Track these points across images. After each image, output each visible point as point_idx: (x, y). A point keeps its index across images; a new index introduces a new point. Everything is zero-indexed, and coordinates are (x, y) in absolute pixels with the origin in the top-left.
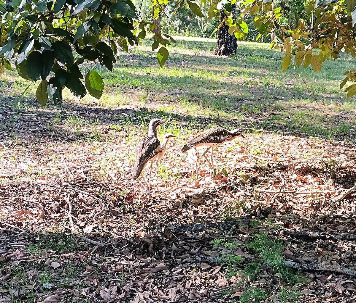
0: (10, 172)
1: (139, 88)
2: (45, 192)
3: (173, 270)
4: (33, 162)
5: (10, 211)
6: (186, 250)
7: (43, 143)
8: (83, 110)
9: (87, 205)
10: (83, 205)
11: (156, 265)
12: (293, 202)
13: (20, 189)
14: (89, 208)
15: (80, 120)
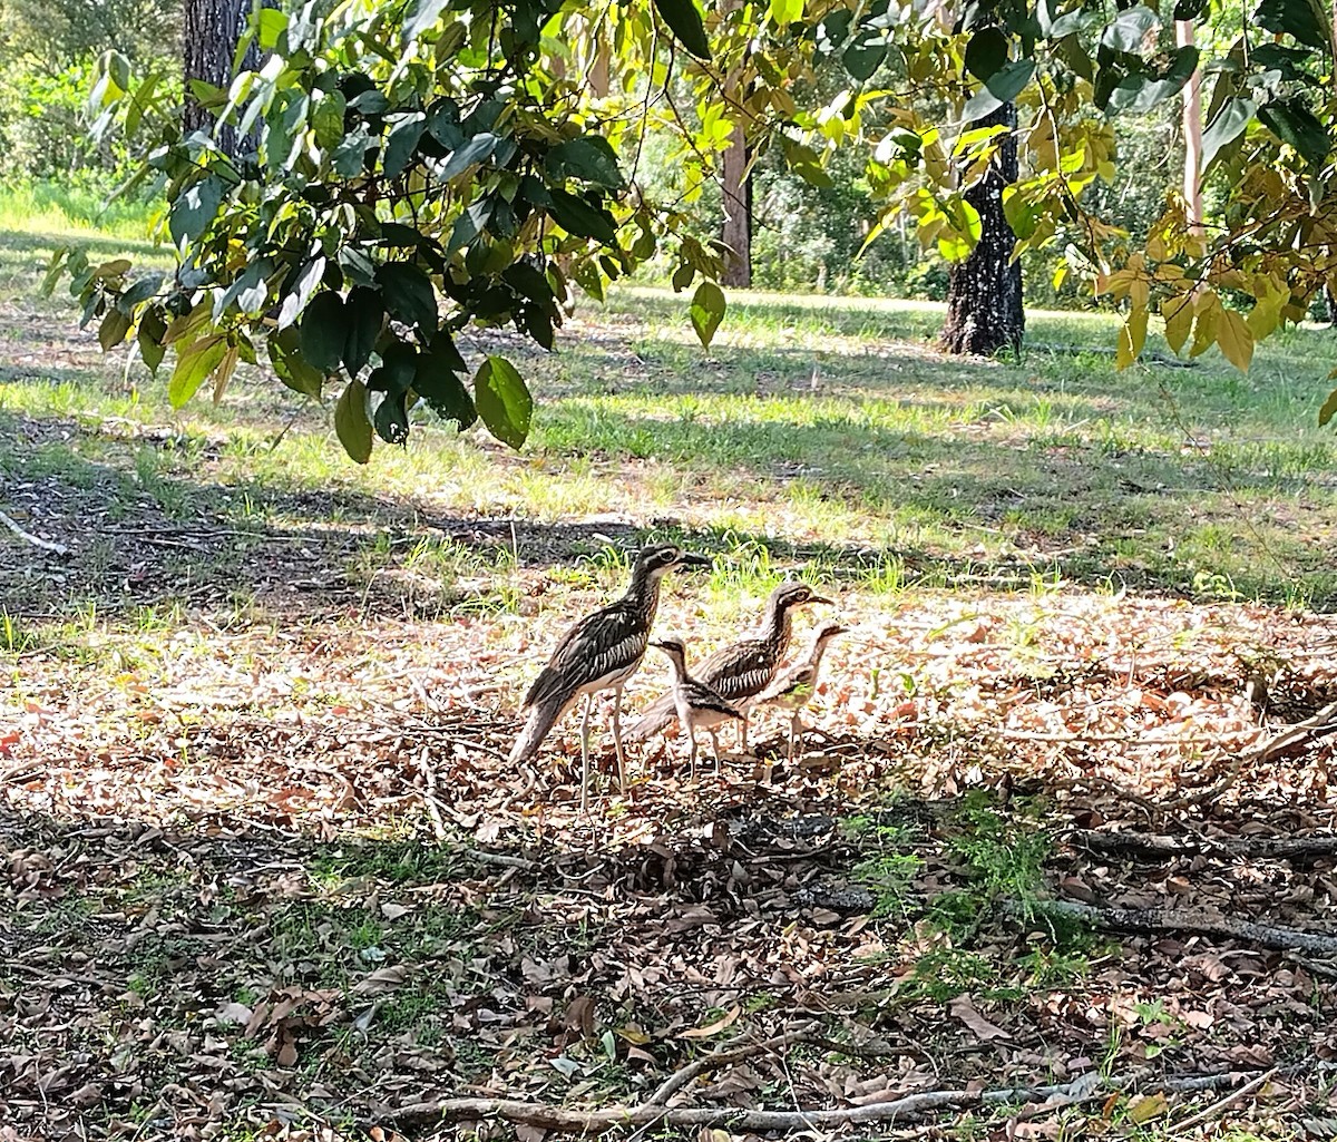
0: (241, 694)
1: (652, 460)
2: (353, 746)
3: (732, 926)
4: (308, 670)
5: (250, 793)
6: (774, 881)
7: (338, 618)
8: (462, 526)
9: (481, 778)
10: (470, 777)
11: (683, 913)
12: (1118, 767)
13: (276, 739)
14: (489, 785)
15: (453, 554)
